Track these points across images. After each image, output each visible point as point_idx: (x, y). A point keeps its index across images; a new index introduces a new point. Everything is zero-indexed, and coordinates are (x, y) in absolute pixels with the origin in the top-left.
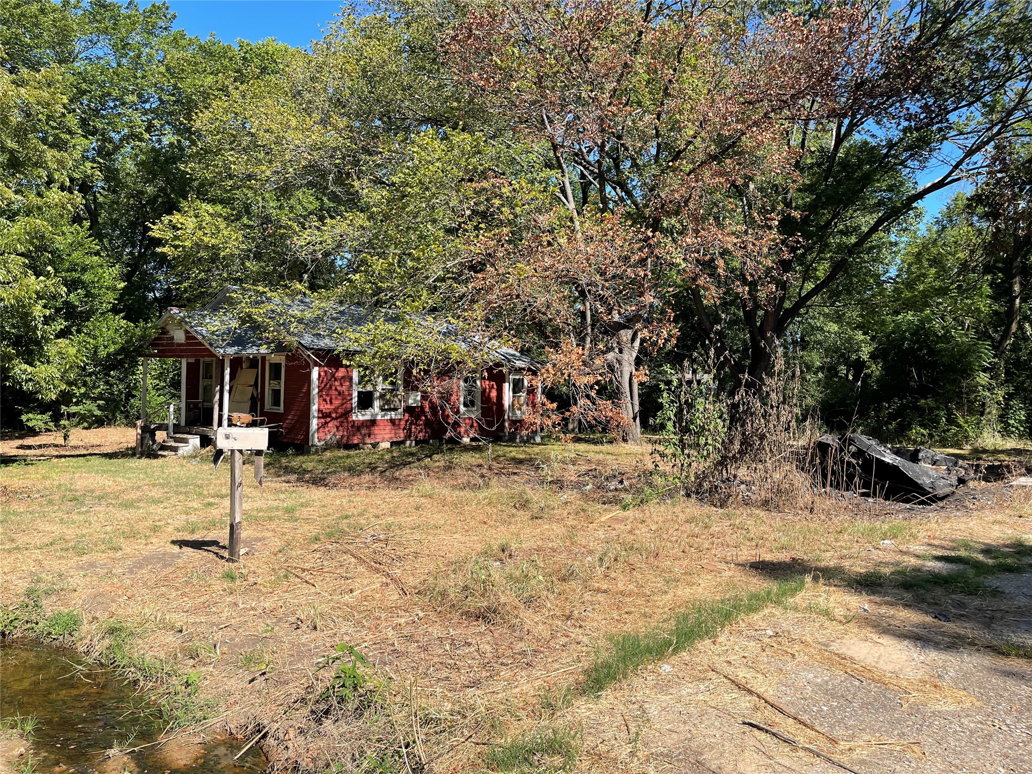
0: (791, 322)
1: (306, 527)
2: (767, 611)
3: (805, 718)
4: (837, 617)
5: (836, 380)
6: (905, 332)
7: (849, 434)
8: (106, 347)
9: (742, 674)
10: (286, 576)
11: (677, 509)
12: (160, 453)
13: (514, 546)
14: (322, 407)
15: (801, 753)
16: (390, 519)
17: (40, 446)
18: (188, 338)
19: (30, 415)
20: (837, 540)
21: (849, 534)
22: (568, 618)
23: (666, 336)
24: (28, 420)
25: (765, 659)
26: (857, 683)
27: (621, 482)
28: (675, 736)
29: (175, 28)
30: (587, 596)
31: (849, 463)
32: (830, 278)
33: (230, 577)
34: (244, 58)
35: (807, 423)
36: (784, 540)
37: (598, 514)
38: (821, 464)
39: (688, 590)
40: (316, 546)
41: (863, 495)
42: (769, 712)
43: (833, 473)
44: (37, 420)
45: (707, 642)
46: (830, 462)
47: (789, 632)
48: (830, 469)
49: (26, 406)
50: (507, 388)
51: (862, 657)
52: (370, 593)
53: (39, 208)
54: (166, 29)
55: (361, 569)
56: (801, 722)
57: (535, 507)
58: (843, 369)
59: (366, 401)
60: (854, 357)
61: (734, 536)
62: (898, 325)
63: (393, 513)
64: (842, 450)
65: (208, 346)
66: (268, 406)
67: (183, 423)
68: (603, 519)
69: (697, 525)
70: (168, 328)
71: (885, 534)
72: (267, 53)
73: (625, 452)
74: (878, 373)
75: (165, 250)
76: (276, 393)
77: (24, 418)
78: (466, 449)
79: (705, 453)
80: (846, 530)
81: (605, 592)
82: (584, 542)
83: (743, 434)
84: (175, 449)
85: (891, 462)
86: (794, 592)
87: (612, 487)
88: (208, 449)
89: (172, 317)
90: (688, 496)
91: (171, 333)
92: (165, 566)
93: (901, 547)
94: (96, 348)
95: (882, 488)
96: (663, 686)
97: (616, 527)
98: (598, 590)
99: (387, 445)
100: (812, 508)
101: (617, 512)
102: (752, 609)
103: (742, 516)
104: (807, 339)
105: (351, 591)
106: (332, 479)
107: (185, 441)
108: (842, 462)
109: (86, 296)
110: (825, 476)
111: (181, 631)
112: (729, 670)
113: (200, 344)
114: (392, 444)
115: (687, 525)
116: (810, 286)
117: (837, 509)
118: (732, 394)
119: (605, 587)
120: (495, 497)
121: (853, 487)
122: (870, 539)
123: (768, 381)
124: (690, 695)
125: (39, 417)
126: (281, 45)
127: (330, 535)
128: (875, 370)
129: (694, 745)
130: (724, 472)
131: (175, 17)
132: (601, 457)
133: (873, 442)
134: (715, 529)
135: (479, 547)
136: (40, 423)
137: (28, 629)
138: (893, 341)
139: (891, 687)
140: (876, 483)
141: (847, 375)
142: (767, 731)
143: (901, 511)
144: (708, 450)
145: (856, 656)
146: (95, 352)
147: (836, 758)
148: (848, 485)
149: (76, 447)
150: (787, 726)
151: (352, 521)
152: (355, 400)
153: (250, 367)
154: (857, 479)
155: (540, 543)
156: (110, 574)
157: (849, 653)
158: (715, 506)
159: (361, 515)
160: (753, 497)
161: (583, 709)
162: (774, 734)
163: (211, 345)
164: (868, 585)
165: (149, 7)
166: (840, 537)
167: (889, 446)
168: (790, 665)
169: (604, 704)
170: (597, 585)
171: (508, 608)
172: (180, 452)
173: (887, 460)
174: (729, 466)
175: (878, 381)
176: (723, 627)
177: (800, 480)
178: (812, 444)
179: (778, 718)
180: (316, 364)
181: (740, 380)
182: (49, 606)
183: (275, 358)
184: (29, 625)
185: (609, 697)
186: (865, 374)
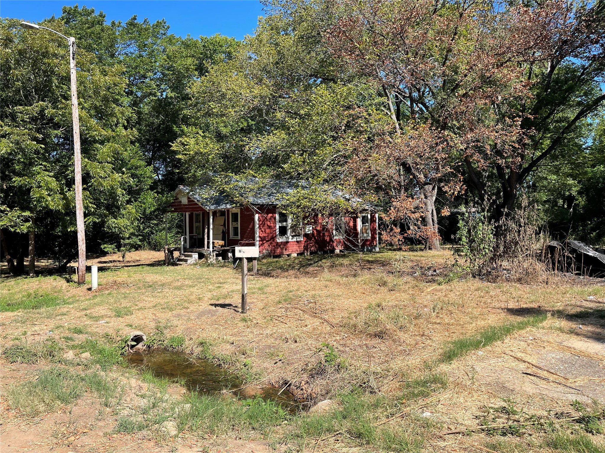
0: (527, 176)
1: (273, 297)
2: (528, 329)
3: (552, 371)
4: (566, 331)
5: (556, 208)
6: (599, 178)
7: (567, 241)
8: (149, 208)
9: (519, 355)
10: (271, 320)
11: (469, 284)
12: (178, 263)
13: (384, 304)
14: (261, 235)
15: (551, 384)
16: (314, 292)
17: (111, 262)
18: (189, 201)
19: (105, 245)
20: (563, 297)
21: (570, 294)
22: (423, 335)
23: (459, 190)
24: (104, 248)
25: (530, 349)
26: (577, 358)
27: (435, 271)
28: (491, 378)
29: (169, 34)
30: (430, 326)
31: (568, 257)
32: (551, 148)
33: (244, 320)
34: (204, 46)
35: (541, 235)
36: (533, 298)
37: (425, 288)
38: (551, 257)
39: (483, 322)
40: (281, 306)
41: (576, 274)
42: (534, 369)
43: (559, 262)
44: (109, 248)
45: (499, 342)
46: (557, 256)
47: (541, 338)
48: (556, 260)
49: (103, 240)
50: (359, 221)
51: (579, 347)
52: (315, 327)
53: (114, 137)
54: (164, 34)
55: (306, 316)
56: (550, 372)
57: (390, 285)
58: (561, 202)
59: (283, 231)
60: (567, 193)
61: (504, 297)
62: (595, 174)
63: (314, 289)
64: (563, 249)
65: (201, 205)
66: (232, 236)
67: (188, 247)
68: (429, 290)
69: (482, 292)
70: (178, 196)
71: (590, 293)
72: (216, 42)
73: (431, 255)
74: (583, 203)
75: (180, 156)
76: (236, 229)
77: (102, 247)
78: (338, 256)
79: (484, 253)
80: (568, 292)
81: (439, 323)
82: (420, 301)
83: (505, 242)
84: (186, 261)
85: (592, 255)
86: (541, 321)
87: (430, 274)
88: (203, 260)
89: (180, 191)
90: (475, 277)
91: (180, 199)
92: (212, 315)
93: (599, 300)
94: (145, 209)
95: (588, 269)
96: (481, 359)
97: (437, 294)
98: (435, 323)
99: (295, 255)
100: (547, 282)
101: (435, 286)
102: (520, 328)
103: (506, 286)
104: (537, 185)
105: (306, 326)
106: (274, 273)
107: (190, 256)
108: (564, 256)
109: (138, 182)
110: (554, 264)
111: (233, 344)
112: (513, 354)
113: (197, 204)
114: (298, 254)
115: (477, 292)
116: (538, 153)
117: (562, 282)
118: (497, 220)
119: (438, 321)
120: (367, 280)
121: (571, 269)
122: (582, 296)
123: (519, 212)
124: (494, 363)
125: (110, 246)
126: (223, 37)
127: (285, 300)
128: (581, 201)
129: (500, 381)
130: (494, 263)
131: (169, 27)
132: (418, 258)
133: (582, 245)
134: (492, 293)
135: (366, 305)
136: (110, 249)
137: (160, 344)
138: (591, 184)
139: (594, 358)
140: (584, 267)
141: (563, 205)
142: (534, 376)
143: (599, 282)
144: (485, 252)
145: (576, 347)
146: (145, 211)
147: (568, 385)
148: (567, 269)
149: (128, 262)
150: (545, 374)
151: (293, 293)
152: (278, 231)
153: (221, 215)
154: (573, 265)
155: (397, 303)
156: (189, 319)
157: (573, 346)
158: (490, 282)
159: (297, 290)
160: (512, 277)
161: (444, 368)
162: (538, 377)
163: (202, 204)
164: (581, 317)
165: (155, 23)
166: (565, 295)
167: (591, 246)
168: (543, 351)
169: (453, 366)
170: (434, 321)
171: (391, 331)
172: (189, 262)
173: (590, 254)
174: (497, 261)
175: (583, 208)
176: (506, 336)
177: (540, 266)
178: (545, 247)
179: (539, 371)
180: (257, 212)
181: (502, 212)
182: (168, 334)
183: (235, 210)
184: (160, 342)
185: (455, 364)
186: (575, 204)
